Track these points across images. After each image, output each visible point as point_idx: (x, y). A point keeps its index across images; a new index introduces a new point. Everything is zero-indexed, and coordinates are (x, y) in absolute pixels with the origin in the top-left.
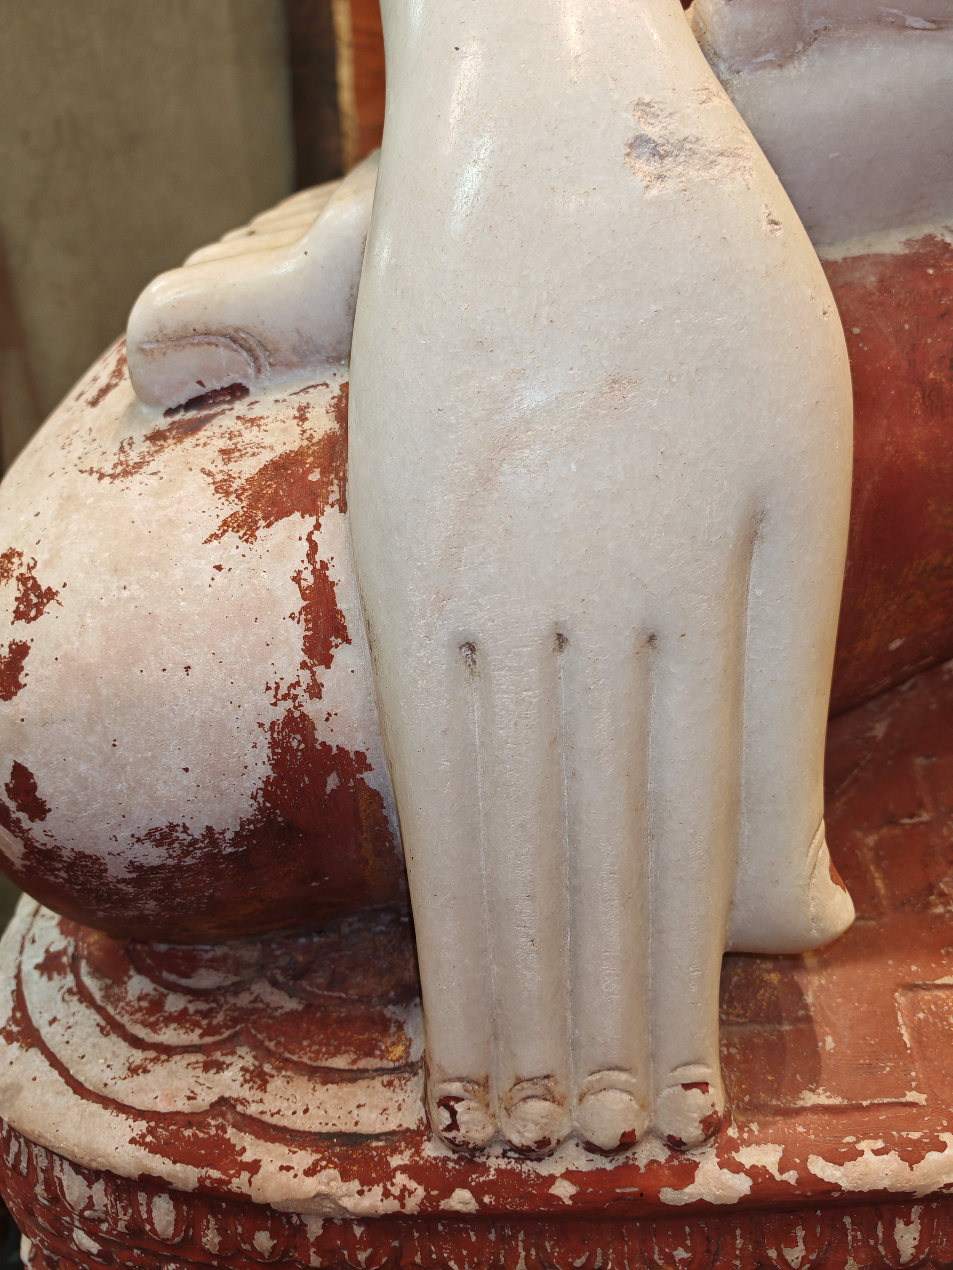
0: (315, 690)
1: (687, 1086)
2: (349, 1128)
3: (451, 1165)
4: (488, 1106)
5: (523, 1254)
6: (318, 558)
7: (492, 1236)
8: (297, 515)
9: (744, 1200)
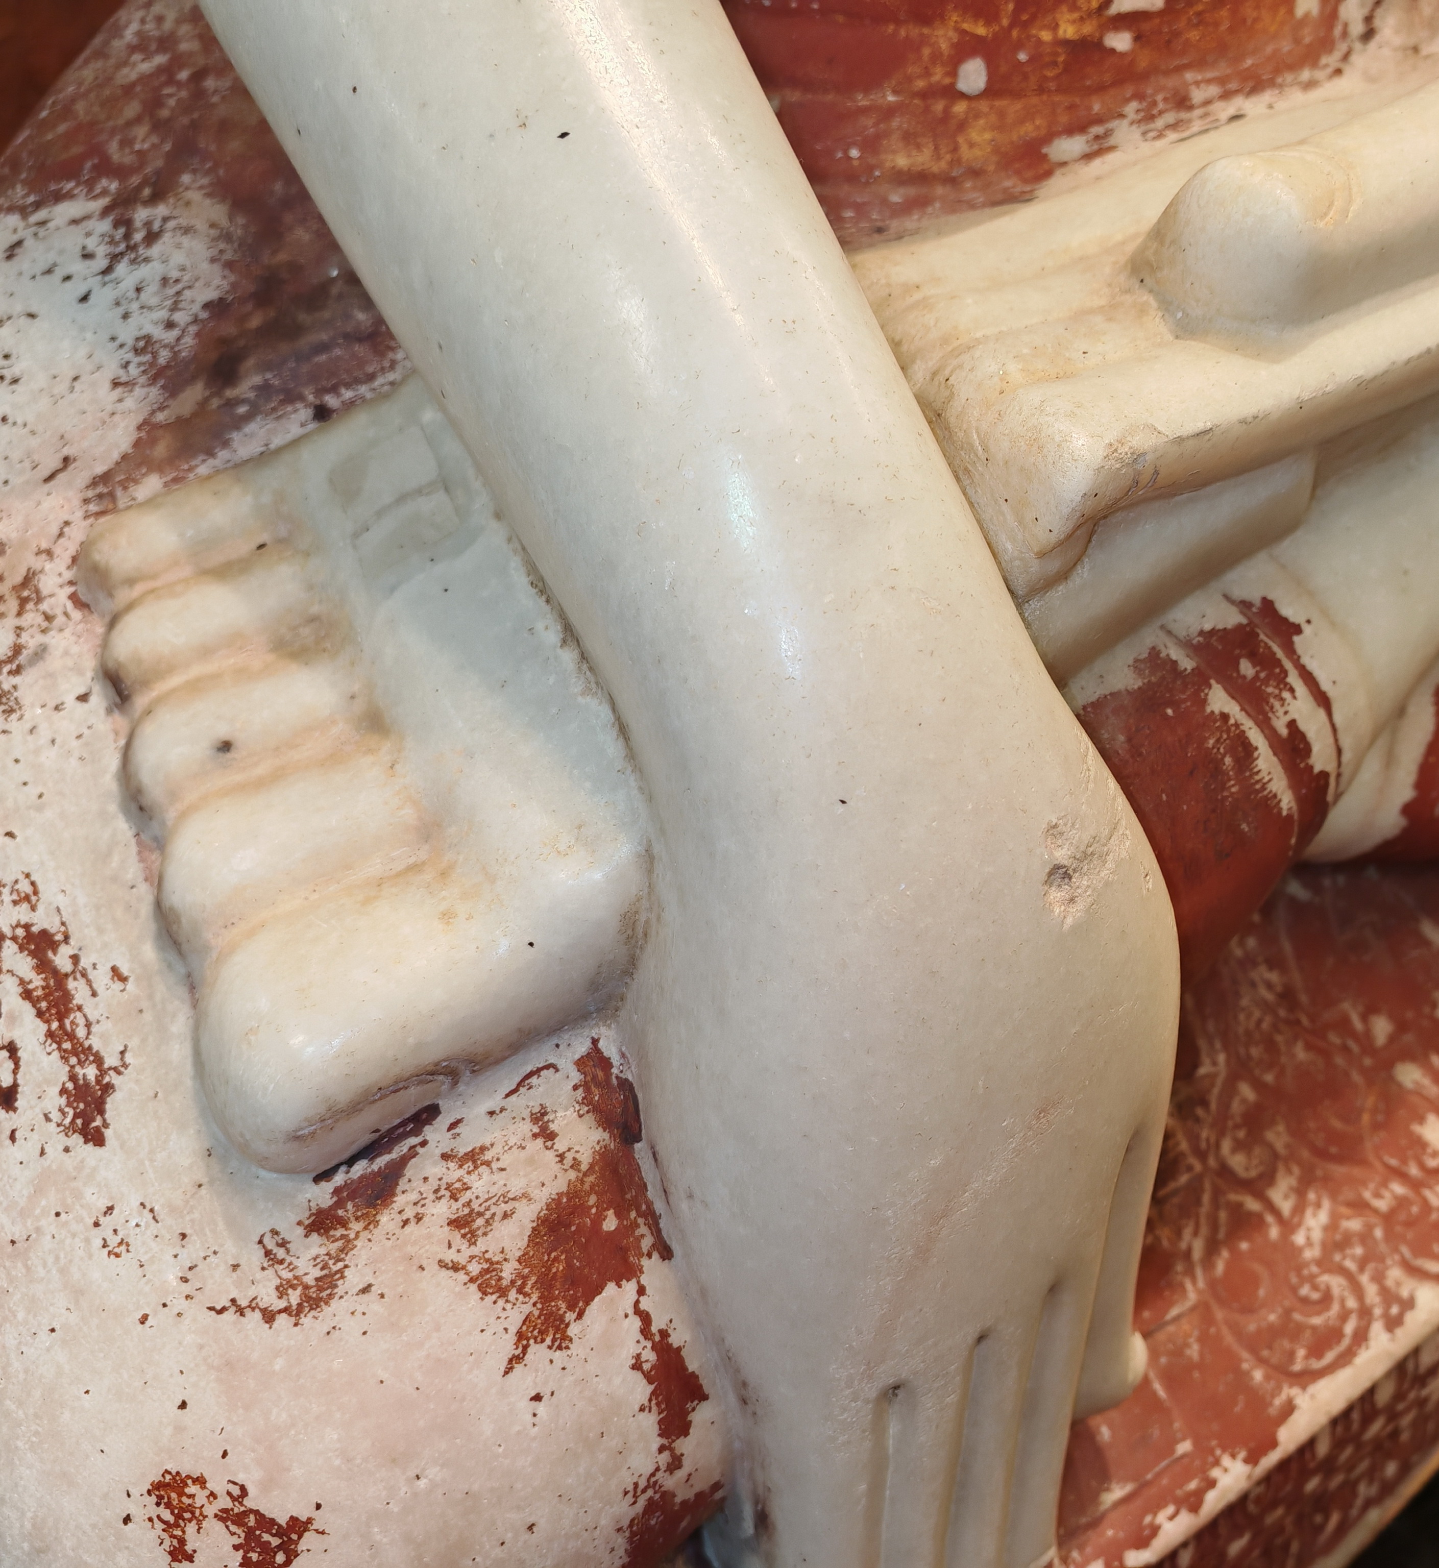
0: (676, 1464)
6: (654, 1328)
8: (611, 1287)
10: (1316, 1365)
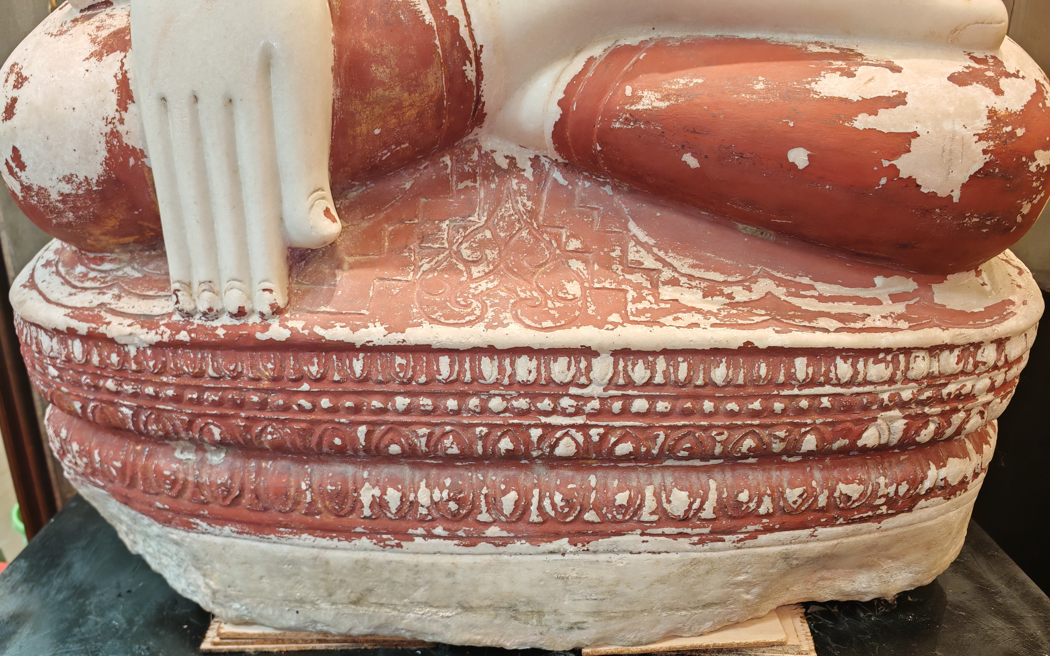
0: (122, 121)
1: (264, 290)
2: (149, 313)
3: (181, 323)
4: (191, 295)
5: (211, 363)
6: (124, 68)
7: (199, 356)
8: (118, 52)
9: (287, 339)
10: (442, 320)
